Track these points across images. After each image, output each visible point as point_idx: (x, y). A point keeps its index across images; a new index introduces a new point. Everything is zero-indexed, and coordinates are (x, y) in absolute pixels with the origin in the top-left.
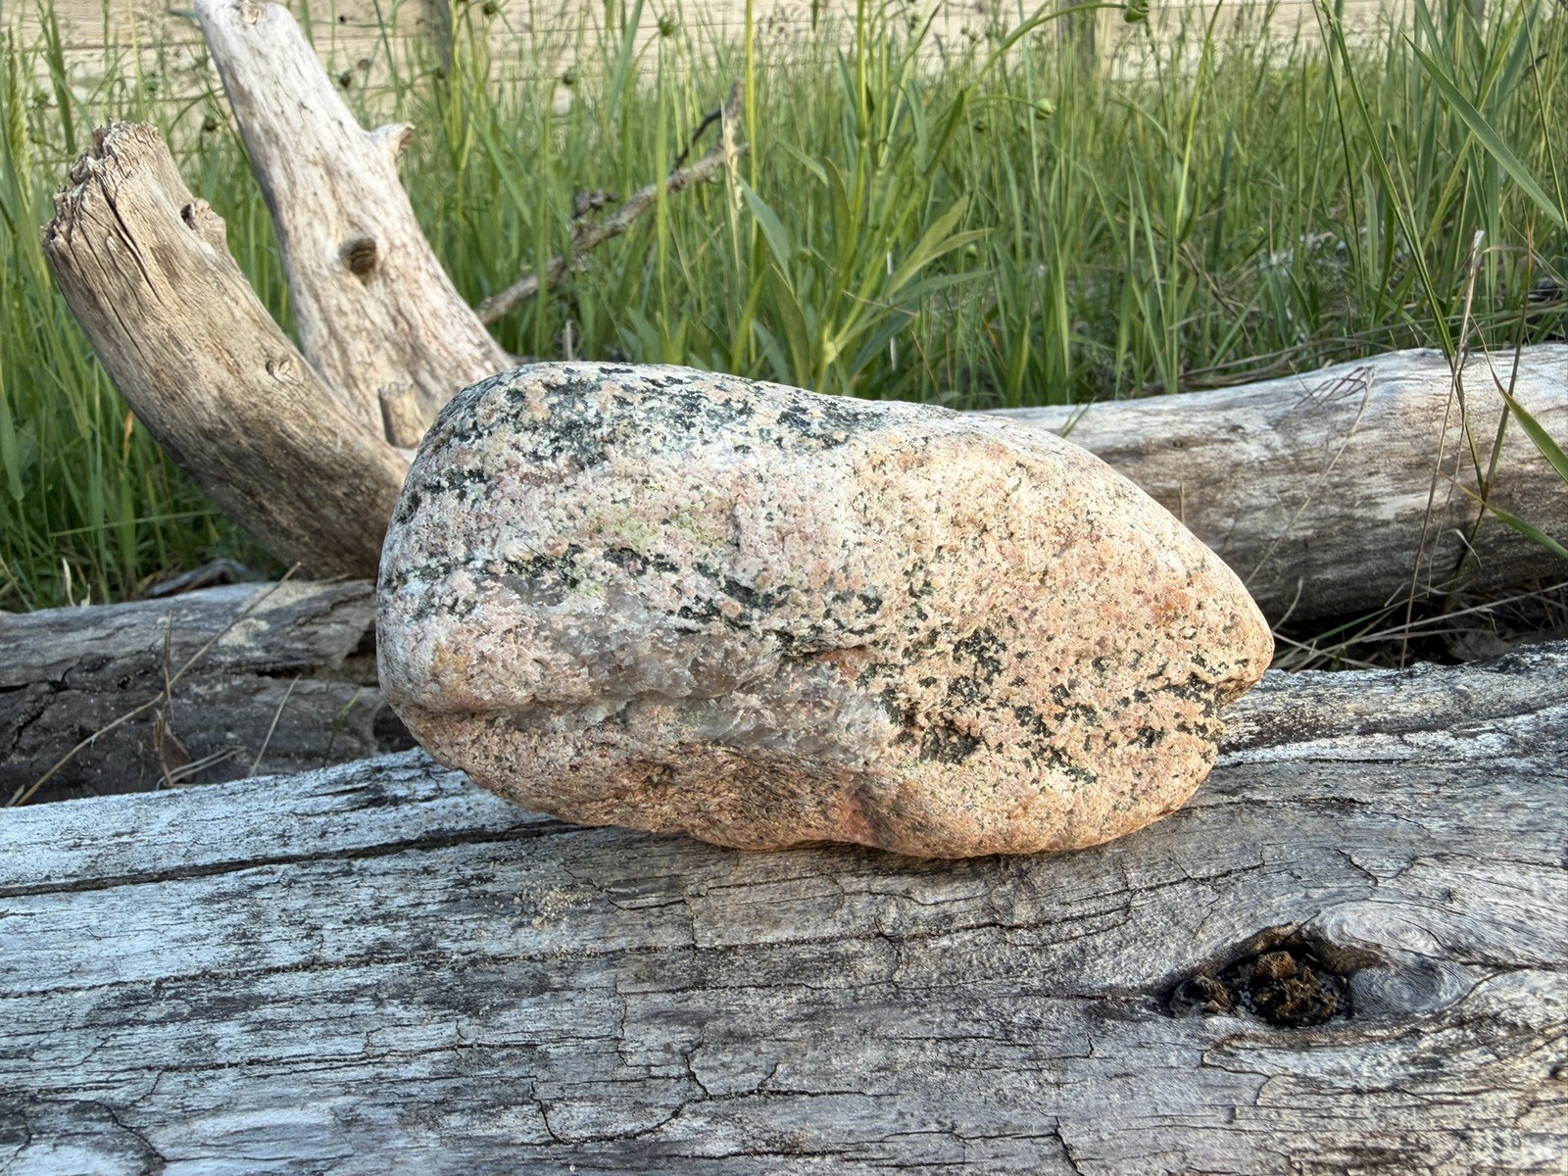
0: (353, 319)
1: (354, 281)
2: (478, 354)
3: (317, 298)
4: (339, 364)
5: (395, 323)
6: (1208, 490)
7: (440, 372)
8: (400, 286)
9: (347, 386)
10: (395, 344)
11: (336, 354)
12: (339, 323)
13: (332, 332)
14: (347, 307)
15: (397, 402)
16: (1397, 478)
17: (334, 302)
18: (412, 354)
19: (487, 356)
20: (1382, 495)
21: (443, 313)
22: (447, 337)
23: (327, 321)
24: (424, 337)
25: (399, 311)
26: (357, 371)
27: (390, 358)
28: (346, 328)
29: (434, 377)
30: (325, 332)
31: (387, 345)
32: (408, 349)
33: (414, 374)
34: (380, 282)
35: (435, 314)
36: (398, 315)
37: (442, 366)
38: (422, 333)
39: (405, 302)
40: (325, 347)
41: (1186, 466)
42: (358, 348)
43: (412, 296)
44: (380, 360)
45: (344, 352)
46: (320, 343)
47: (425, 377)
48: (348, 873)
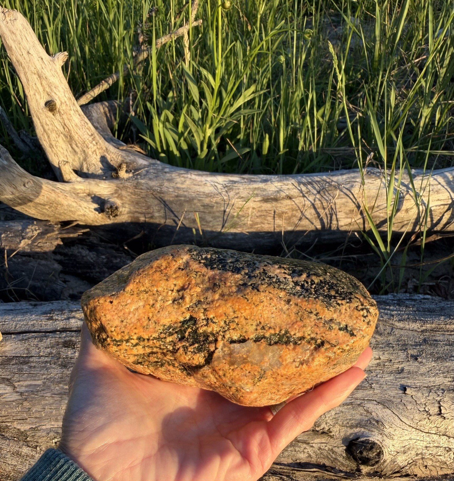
0: (51, 127)
1: (50, 114)
2: (90, 139)
3: (39, 119)
4: (47, 140)
5: (64, 129)
6: (294, 212)
7: (79, 145)
8: (65, 116)
9: (51, 148)
10: (64, 135)
11: (46, 137)
12: (46, 128)
13: (44, 130)
14: (48, 123)
15: (64, 167)
16: (347, 214)
17: (44, 121)
18: (70, 139)
19: (94, 139)
20: (341, 218)
21: (79, 124)
22: (80, 133)
23: (42, 126)
24: (73, 134)
25: (65, 124)
26: (53, 143)
27: (63, 139)
28: (49, 129)
29: (77, 146)
30: (42, 130)
31: (62, 135)
32: (69, 137)
33: (71, 145)
34: (59, 114)
35: (76, 125)
36: (64, 126)
37: (79, 143)
38: (72, 132)
39: (67, 122)
40: (43, 135)
41: (289, 205)
42: (53, 136)
43: (69, 119)
44: (60, 140)
45: (49, 137)
46: (41, 133)
47: (74, 146)
48: (46, 337)
